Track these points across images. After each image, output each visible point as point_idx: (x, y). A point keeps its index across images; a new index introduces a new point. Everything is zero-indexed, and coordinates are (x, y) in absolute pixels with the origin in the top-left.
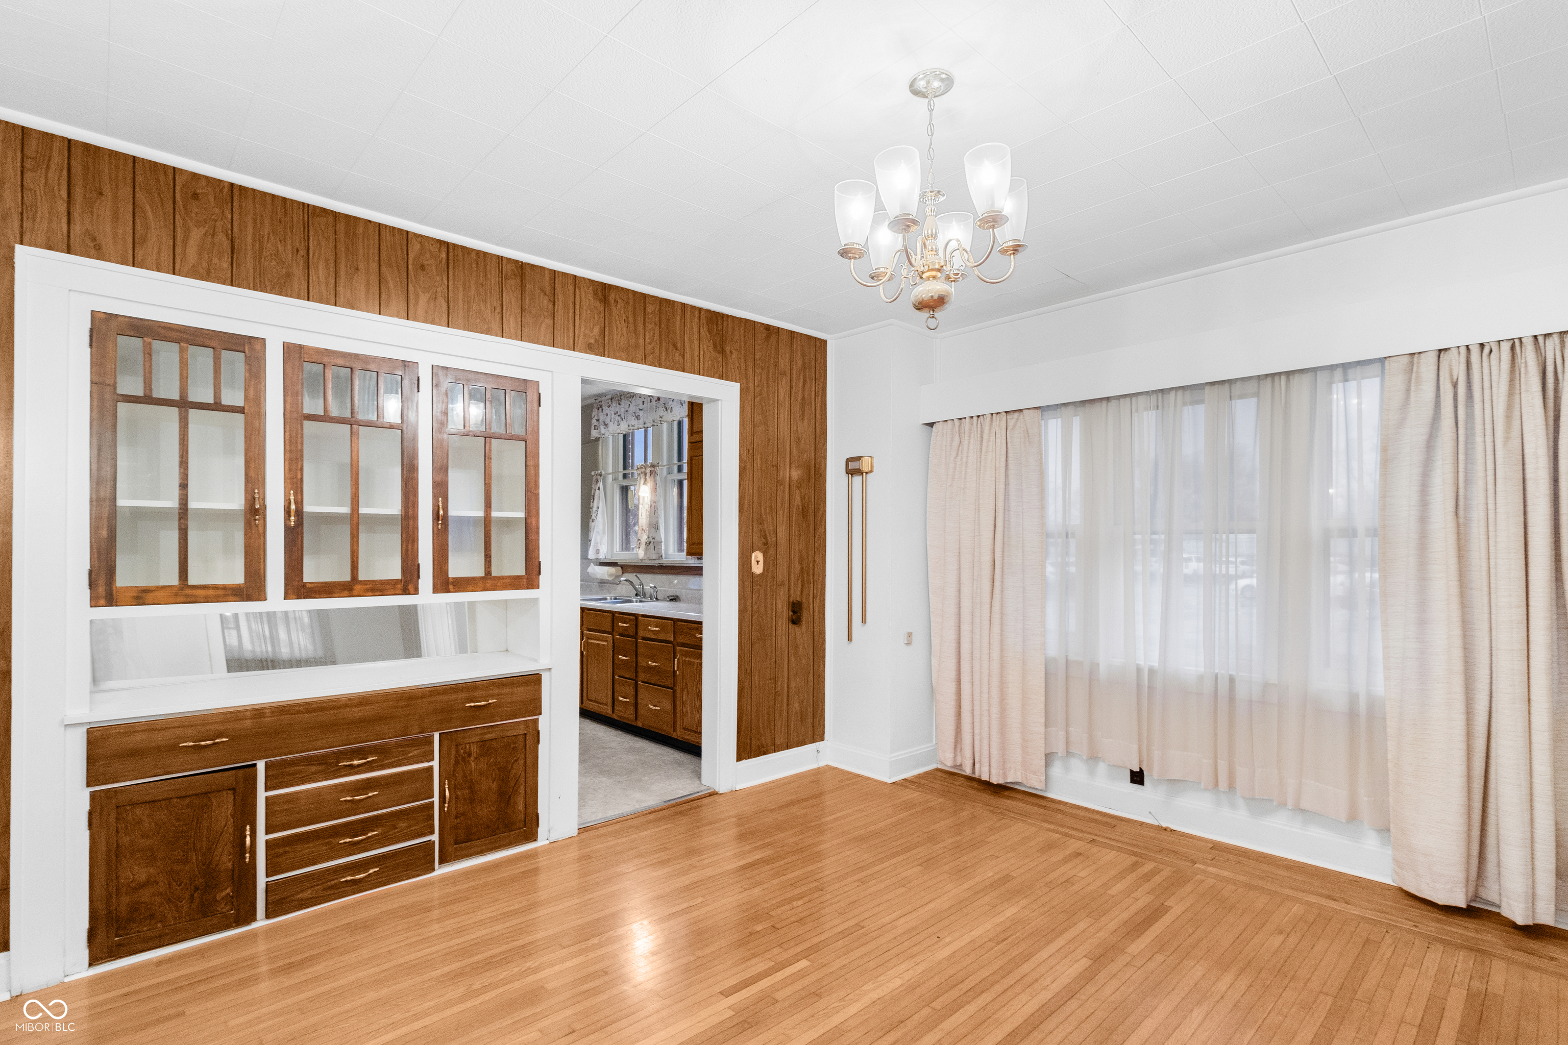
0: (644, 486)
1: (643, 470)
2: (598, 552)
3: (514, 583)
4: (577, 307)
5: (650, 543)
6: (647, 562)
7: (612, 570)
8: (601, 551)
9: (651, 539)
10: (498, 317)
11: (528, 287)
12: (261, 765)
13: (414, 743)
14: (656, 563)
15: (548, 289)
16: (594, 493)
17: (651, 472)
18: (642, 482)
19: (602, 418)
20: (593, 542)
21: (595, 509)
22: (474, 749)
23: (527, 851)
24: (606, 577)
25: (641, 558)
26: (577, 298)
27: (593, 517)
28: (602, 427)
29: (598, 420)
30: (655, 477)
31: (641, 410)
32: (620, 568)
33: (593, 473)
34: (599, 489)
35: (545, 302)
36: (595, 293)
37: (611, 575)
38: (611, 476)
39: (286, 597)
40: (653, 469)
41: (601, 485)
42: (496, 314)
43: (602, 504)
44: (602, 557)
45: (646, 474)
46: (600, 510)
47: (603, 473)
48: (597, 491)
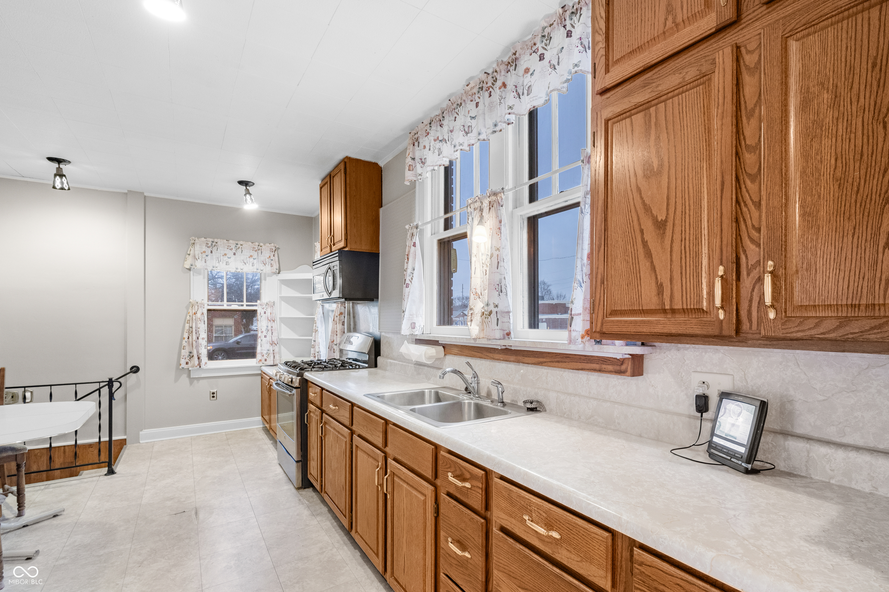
0: (480, 227)
1: (478, 204)
2: (413, 326)
5: (491, 313)
6: (483, 343)
7: (432, 351)
8: (417, 325)
9: (491, 307)
14: (499, 344)
16: (409, 252)
17: (491, 205)
18: (476, 222)
19: (417, 156)
20: (406, 313)
21: (409, 271)
24: (424, 360)
25: (474, 336)
27: (407, 281)
28: (418, 166)
29: (413, 159)
30: (497, 211)
31: (473, 118)
32: (441, 348)
33: (407, 227)
34: (414, 245)
37: (430, 358)
38: (429, 226)
40: (493, 198)
41: (417, 240)
43: (418, 265)
44: (418, 333)
45: (481, 210)
46: (416, 272)
47: (420, 224)
48: (413, 248)
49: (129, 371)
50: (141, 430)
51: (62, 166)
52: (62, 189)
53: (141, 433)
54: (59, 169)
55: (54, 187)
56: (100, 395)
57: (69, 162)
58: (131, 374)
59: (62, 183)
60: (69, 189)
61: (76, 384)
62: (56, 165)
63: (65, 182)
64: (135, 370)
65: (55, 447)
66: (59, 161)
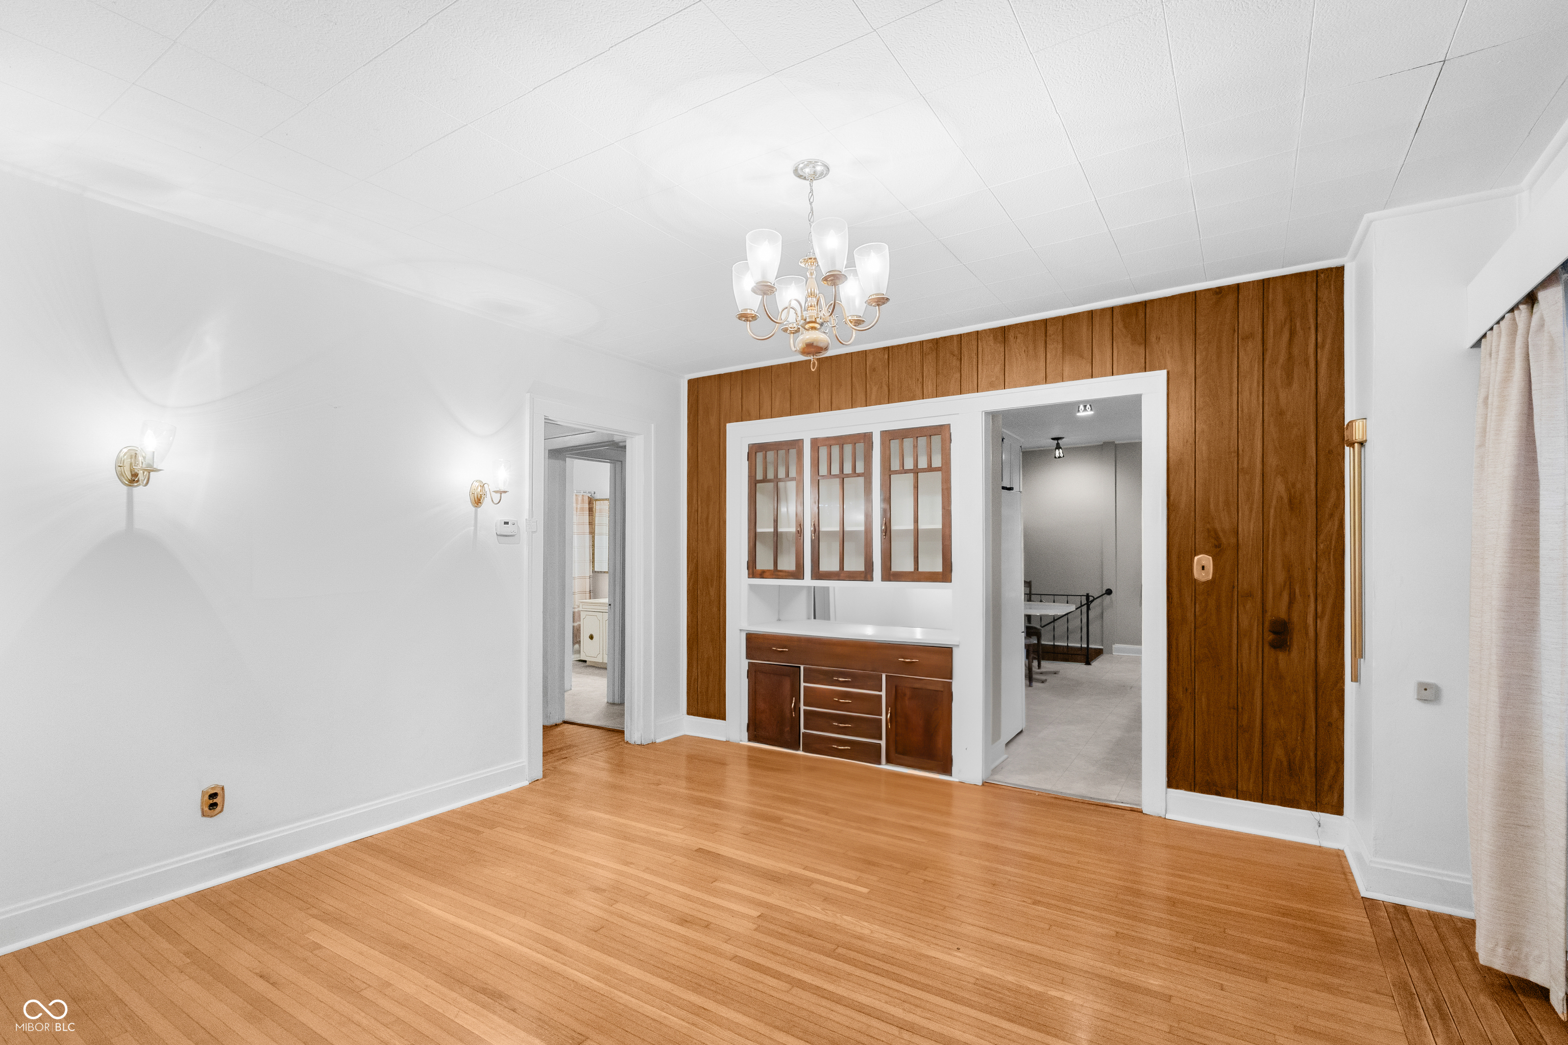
3: (932, 577)
4: (980, 356)
10: (920, 386)
11: (941, 355)
12: (802, 667)
13: (870, 677)
15: (956, 352)
22: (908, 692)
23: (948, 780)
26: (980, 348)
35: (955, 362)
36: (995, 338)
39: (812, 579)
42: (919, 383)
49: (1104, 592)
50: (1114, 644)
51: (1059, 441)
52: (1060, 457)
53: (1113, 646)
54: (1058, 444)
55: (1055, 457)
56: (1081, 601)
57: (1063, 438)
58: (1105, 595)
59: (1060, 453)
60: (1063, 456)
61: (1067, 595)
62: (1056, 442)
63: (1061, 452)
64: (1109, 592)
65: (1090, 648)
66: (1057, 439)
